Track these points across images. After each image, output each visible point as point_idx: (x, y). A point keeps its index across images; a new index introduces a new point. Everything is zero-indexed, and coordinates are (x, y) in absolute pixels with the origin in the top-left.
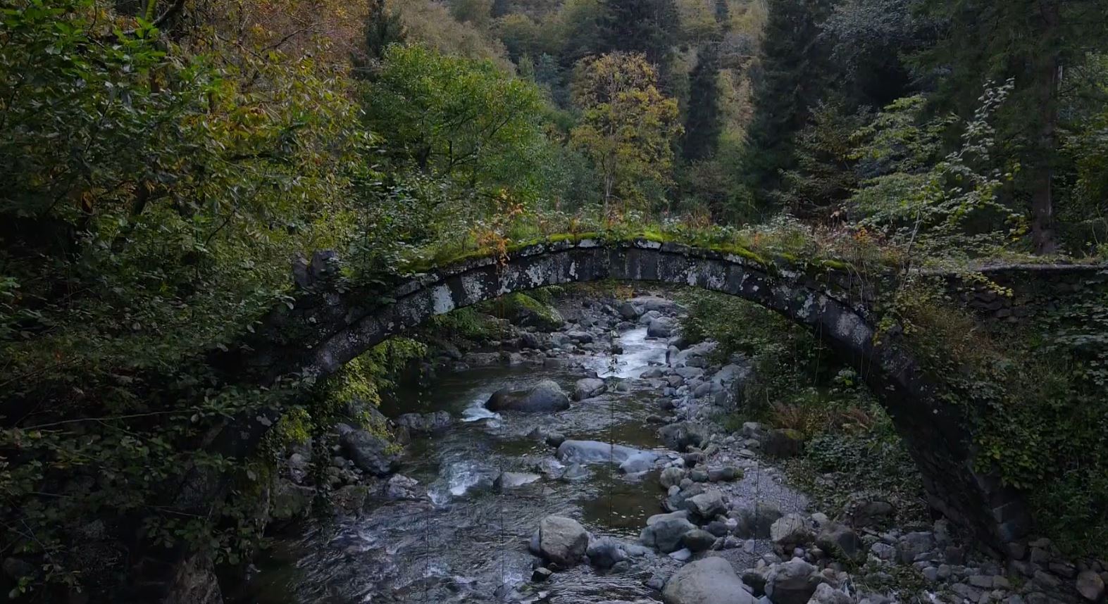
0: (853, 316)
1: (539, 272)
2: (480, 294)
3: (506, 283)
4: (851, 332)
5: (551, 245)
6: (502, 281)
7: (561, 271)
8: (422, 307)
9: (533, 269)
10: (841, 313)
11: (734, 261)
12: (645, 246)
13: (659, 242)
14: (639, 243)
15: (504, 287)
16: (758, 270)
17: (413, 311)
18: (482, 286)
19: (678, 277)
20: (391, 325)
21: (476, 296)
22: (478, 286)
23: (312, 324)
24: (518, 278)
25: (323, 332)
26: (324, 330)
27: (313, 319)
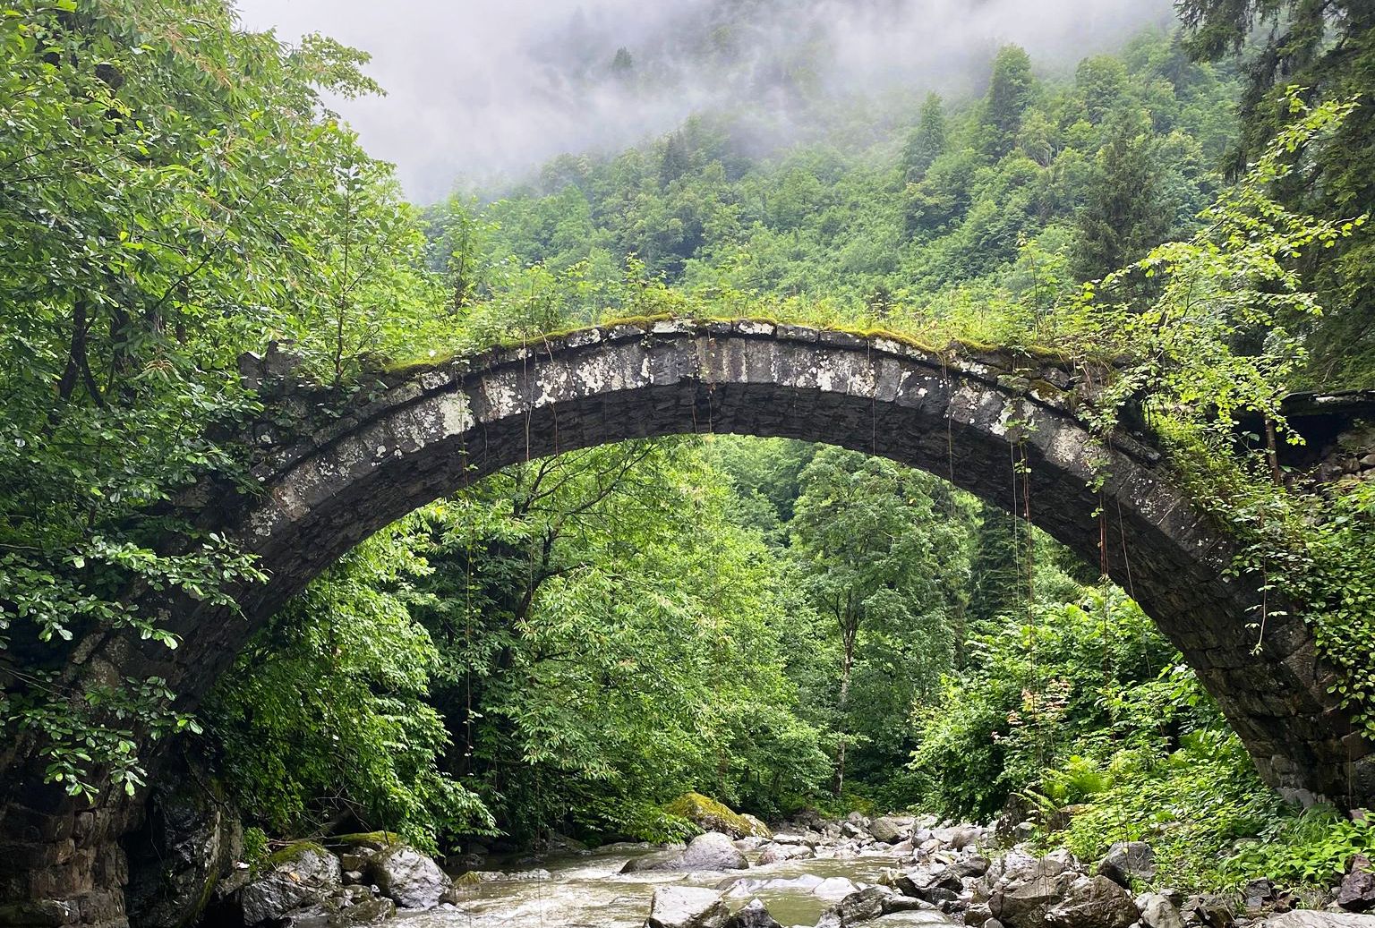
0: (1077, 431)
1: (597, 372)
2: (511, 404)
3: (548, 388)
4: (1078, 456)
5: (612, 330)
6: (542, 386)
7: (629, 371)
8: (426, 425)
9: (587, 367)
10: (1058, 427)
11: (885, 349)
12: (750, 331)
13: (771, 324)
14: (742, 327)
15: (545, 395)
16: (922, 363)
17: (414, 430)
18: (513, 394)
19: (802, 378)
20: (382, 449)
21: (505, 408)
22: (507, 392)
23: (265, 446)
24: (566, 382)
25: (282, 457)
26: (283, 455)
27: (267, 439)
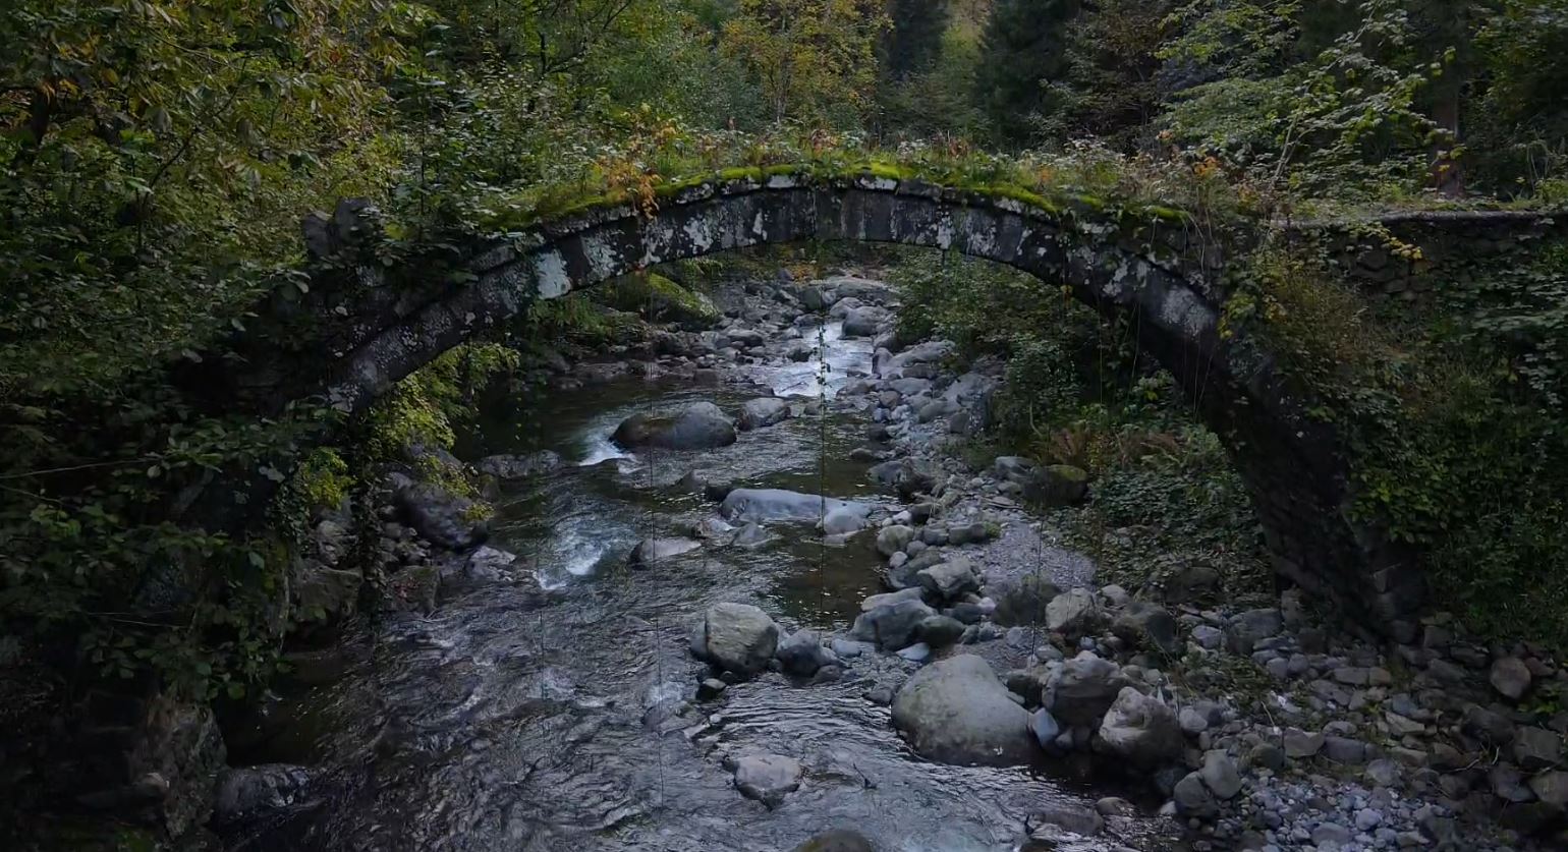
0: (1186, 292)
1: (706, 228)
2: (612, 265)
3: (653, 247)
4: (1183, 318)
5: (723, 185)
6: (646, 245)
7: (740, 228)
8: (519, 288)
9: (695, 224)
10: (1168, 288)
11: (1010, 209)
12: (872, 186)
13: (894, 179)
14: (863, 182)
15: (649, 254)
16: (1046, 222)
17: (506, 294)
18: (615, 253)
19: (922, 235)
20: (470, 317)
21: (606, 269)
22: (607, 252)
23: (341, 317)
24: (672, 239)
25: (360, 330)
26: (362, 328)
27: (342, 310)
